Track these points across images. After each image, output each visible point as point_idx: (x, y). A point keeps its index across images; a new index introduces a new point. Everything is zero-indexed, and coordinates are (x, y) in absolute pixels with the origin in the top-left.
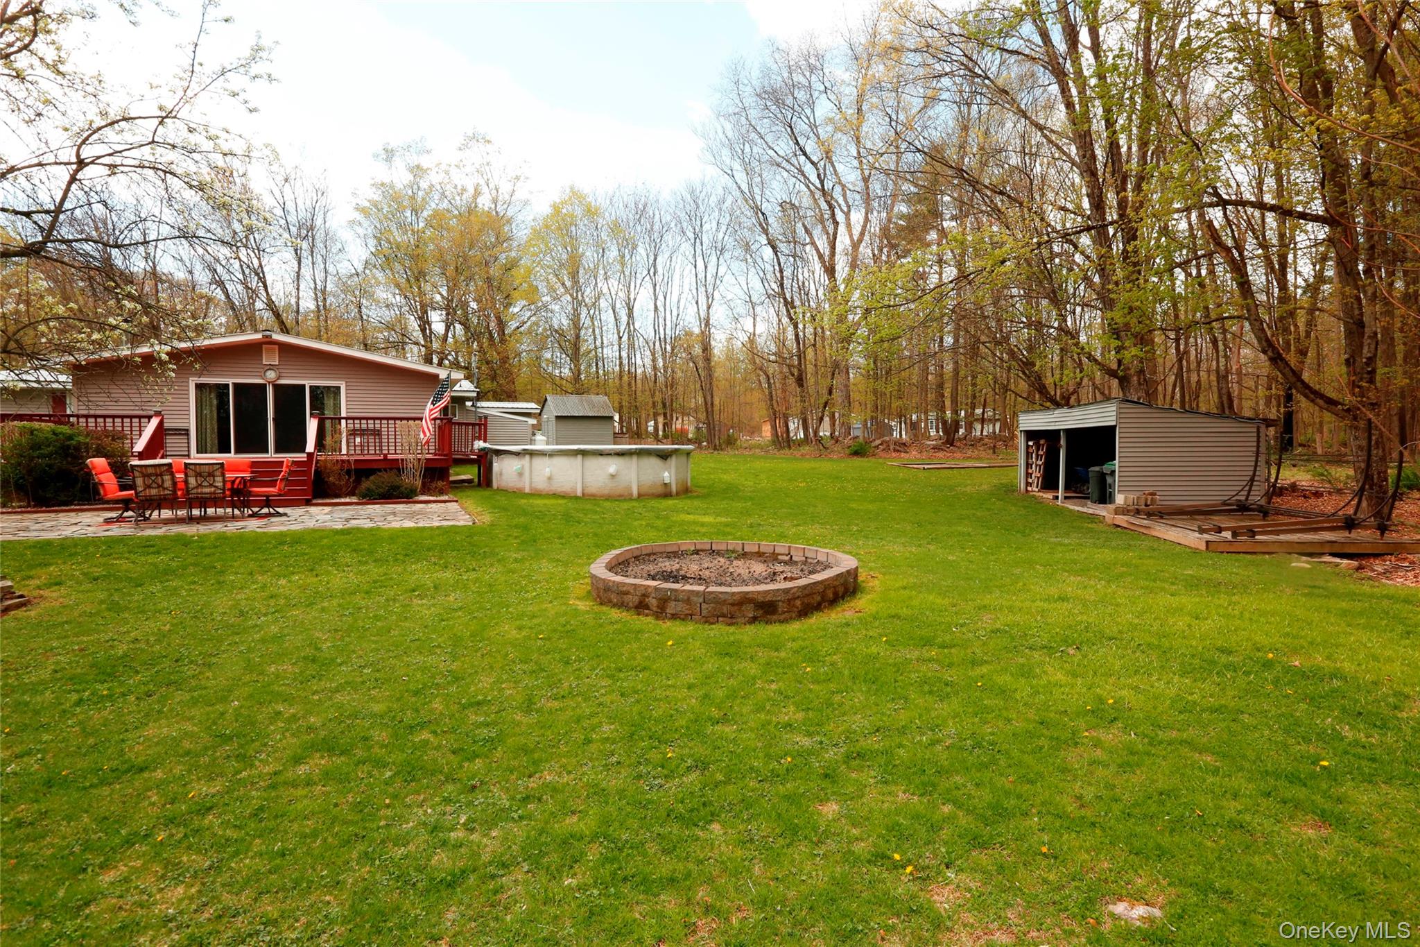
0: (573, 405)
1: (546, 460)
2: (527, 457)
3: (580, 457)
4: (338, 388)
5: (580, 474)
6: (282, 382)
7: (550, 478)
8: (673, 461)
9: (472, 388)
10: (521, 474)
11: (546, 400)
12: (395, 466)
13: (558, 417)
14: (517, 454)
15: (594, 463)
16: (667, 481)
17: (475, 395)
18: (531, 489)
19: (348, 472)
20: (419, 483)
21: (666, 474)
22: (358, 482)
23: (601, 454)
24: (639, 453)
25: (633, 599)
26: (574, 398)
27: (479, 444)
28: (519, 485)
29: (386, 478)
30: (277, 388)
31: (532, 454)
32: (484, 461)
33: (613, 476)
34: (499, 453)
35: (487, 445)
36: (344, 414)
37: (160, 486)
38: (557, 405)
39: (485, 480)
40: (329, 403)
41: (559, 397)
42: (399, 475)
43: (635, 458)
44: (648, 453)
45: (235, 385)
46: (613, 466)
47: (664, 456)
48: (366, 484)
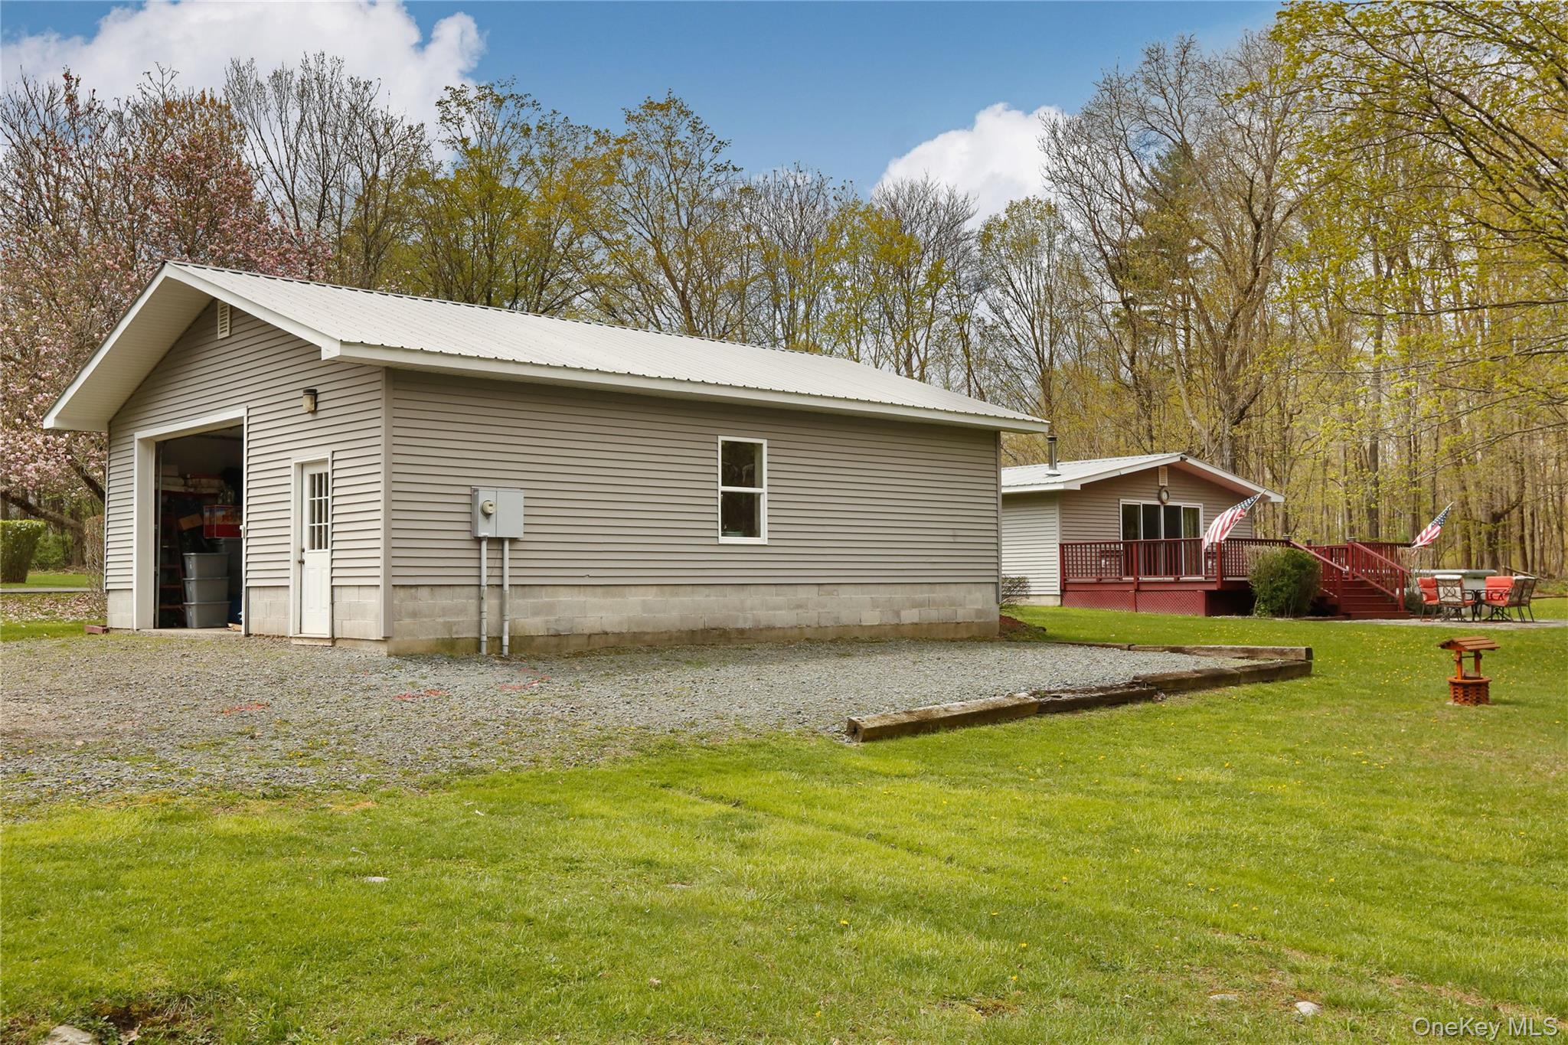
4: (1197, 511)
6: (1169, 503)
30: (1166, 509)
36: (1202, 536)
45: (1144, 506)
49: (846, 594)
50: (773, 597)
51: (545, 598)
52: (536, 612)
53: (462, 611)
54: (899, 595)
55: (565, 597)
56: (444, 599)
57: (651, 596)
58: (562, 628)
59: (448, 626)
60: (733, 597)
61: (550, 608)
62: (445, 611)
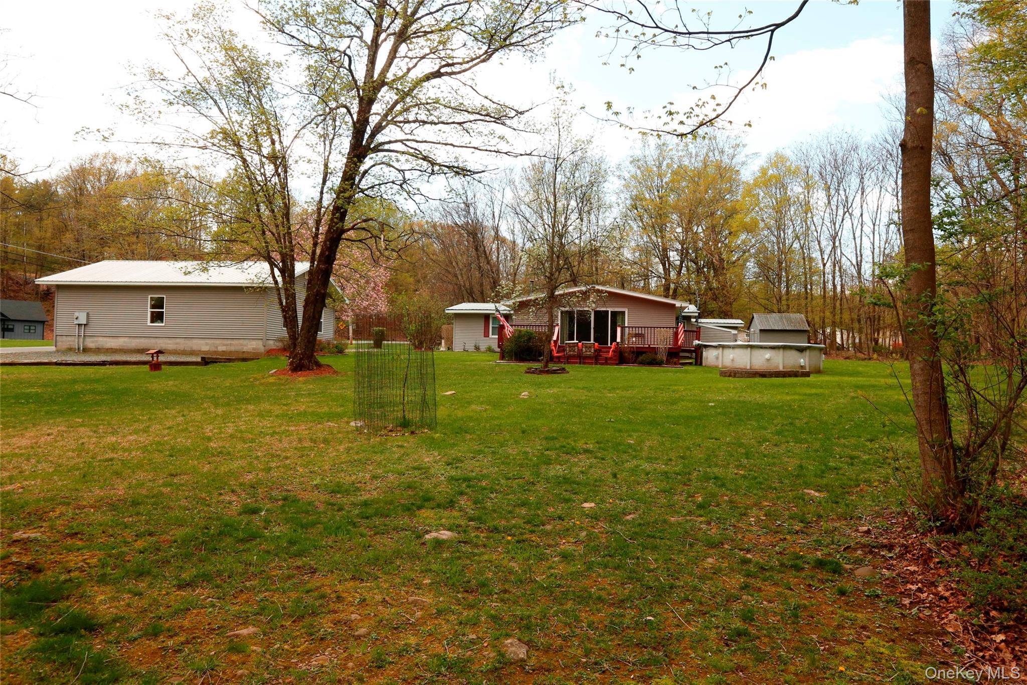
0: (774, 321)
1: (731, 350)
2: (721, 349)
3: (749, 349)
4: (624, 312)
5: (749, 358)
6: (598, 309)
7: (733, 360)
8: (807, 353)
9: (696, 311)
10: (717, 358)
11: (753, 317)
12: (654, 350)
13: (761, 331)
14: (715, 347)
15: (757, 352)
16: (803, 364)
17: (697, 314)
18: (722, 365)
19: (633, 352)
20: (665, 359)
21: (802, 360)
22: (637, 357)
23: (761, 347)
24: (784, 348)
25: (728, 374)
26: (776, 316)
27: (696, 342)
28: (716, 364)
29: (650, 356)
30: (597, 313)
31: (723, 347)
32: (699, 349)
33: (768, 360)
34: (706, 346)
35: (700, 342)
36: (626, 325)
37: (574, 351)
38: (761, 321)
39: (699, 361)
40: (619, 319)
41: (763, 315)
42: (656, 354)
43: (781, 351)
44: (791, 348)
45: (578, 311)
46: (768, 354)
47: (801, 350)
48: (641, 358)
49: (195, 341)
50: (168, 341)
51: (95, 339)
52: (93, 342)
53: (74, 341)
54: (218, 342)
55: (101, 339)
56: (69, 339)
57: (126, 339)
58: (100, 347)
59: (70, 345)
60: (153, 340)
61: (97, 341)
62: (69, 341)
